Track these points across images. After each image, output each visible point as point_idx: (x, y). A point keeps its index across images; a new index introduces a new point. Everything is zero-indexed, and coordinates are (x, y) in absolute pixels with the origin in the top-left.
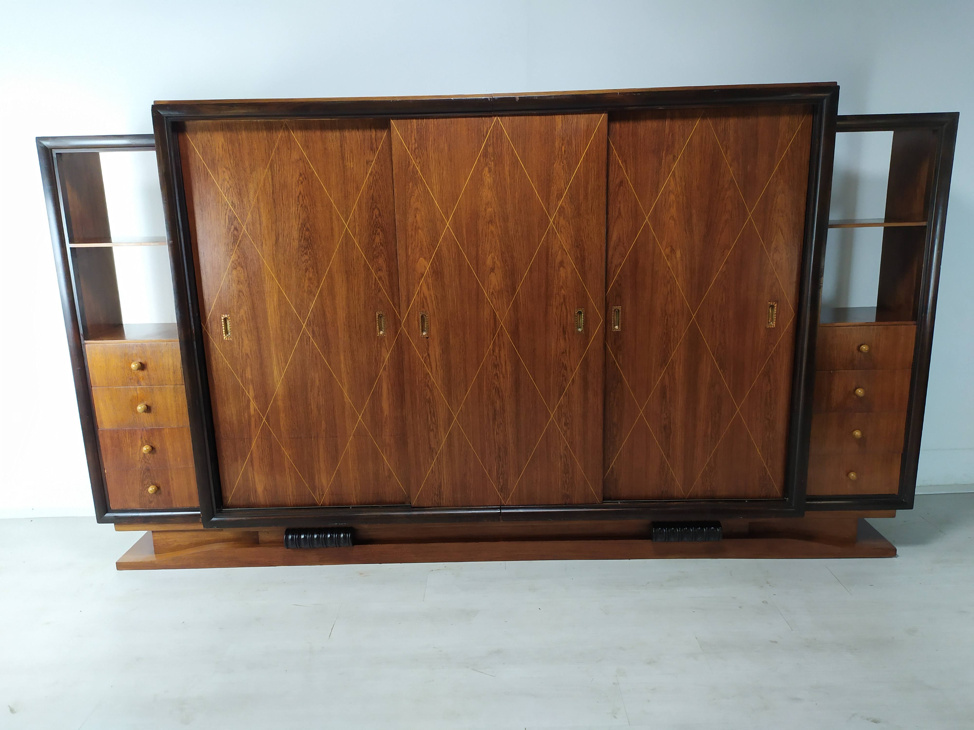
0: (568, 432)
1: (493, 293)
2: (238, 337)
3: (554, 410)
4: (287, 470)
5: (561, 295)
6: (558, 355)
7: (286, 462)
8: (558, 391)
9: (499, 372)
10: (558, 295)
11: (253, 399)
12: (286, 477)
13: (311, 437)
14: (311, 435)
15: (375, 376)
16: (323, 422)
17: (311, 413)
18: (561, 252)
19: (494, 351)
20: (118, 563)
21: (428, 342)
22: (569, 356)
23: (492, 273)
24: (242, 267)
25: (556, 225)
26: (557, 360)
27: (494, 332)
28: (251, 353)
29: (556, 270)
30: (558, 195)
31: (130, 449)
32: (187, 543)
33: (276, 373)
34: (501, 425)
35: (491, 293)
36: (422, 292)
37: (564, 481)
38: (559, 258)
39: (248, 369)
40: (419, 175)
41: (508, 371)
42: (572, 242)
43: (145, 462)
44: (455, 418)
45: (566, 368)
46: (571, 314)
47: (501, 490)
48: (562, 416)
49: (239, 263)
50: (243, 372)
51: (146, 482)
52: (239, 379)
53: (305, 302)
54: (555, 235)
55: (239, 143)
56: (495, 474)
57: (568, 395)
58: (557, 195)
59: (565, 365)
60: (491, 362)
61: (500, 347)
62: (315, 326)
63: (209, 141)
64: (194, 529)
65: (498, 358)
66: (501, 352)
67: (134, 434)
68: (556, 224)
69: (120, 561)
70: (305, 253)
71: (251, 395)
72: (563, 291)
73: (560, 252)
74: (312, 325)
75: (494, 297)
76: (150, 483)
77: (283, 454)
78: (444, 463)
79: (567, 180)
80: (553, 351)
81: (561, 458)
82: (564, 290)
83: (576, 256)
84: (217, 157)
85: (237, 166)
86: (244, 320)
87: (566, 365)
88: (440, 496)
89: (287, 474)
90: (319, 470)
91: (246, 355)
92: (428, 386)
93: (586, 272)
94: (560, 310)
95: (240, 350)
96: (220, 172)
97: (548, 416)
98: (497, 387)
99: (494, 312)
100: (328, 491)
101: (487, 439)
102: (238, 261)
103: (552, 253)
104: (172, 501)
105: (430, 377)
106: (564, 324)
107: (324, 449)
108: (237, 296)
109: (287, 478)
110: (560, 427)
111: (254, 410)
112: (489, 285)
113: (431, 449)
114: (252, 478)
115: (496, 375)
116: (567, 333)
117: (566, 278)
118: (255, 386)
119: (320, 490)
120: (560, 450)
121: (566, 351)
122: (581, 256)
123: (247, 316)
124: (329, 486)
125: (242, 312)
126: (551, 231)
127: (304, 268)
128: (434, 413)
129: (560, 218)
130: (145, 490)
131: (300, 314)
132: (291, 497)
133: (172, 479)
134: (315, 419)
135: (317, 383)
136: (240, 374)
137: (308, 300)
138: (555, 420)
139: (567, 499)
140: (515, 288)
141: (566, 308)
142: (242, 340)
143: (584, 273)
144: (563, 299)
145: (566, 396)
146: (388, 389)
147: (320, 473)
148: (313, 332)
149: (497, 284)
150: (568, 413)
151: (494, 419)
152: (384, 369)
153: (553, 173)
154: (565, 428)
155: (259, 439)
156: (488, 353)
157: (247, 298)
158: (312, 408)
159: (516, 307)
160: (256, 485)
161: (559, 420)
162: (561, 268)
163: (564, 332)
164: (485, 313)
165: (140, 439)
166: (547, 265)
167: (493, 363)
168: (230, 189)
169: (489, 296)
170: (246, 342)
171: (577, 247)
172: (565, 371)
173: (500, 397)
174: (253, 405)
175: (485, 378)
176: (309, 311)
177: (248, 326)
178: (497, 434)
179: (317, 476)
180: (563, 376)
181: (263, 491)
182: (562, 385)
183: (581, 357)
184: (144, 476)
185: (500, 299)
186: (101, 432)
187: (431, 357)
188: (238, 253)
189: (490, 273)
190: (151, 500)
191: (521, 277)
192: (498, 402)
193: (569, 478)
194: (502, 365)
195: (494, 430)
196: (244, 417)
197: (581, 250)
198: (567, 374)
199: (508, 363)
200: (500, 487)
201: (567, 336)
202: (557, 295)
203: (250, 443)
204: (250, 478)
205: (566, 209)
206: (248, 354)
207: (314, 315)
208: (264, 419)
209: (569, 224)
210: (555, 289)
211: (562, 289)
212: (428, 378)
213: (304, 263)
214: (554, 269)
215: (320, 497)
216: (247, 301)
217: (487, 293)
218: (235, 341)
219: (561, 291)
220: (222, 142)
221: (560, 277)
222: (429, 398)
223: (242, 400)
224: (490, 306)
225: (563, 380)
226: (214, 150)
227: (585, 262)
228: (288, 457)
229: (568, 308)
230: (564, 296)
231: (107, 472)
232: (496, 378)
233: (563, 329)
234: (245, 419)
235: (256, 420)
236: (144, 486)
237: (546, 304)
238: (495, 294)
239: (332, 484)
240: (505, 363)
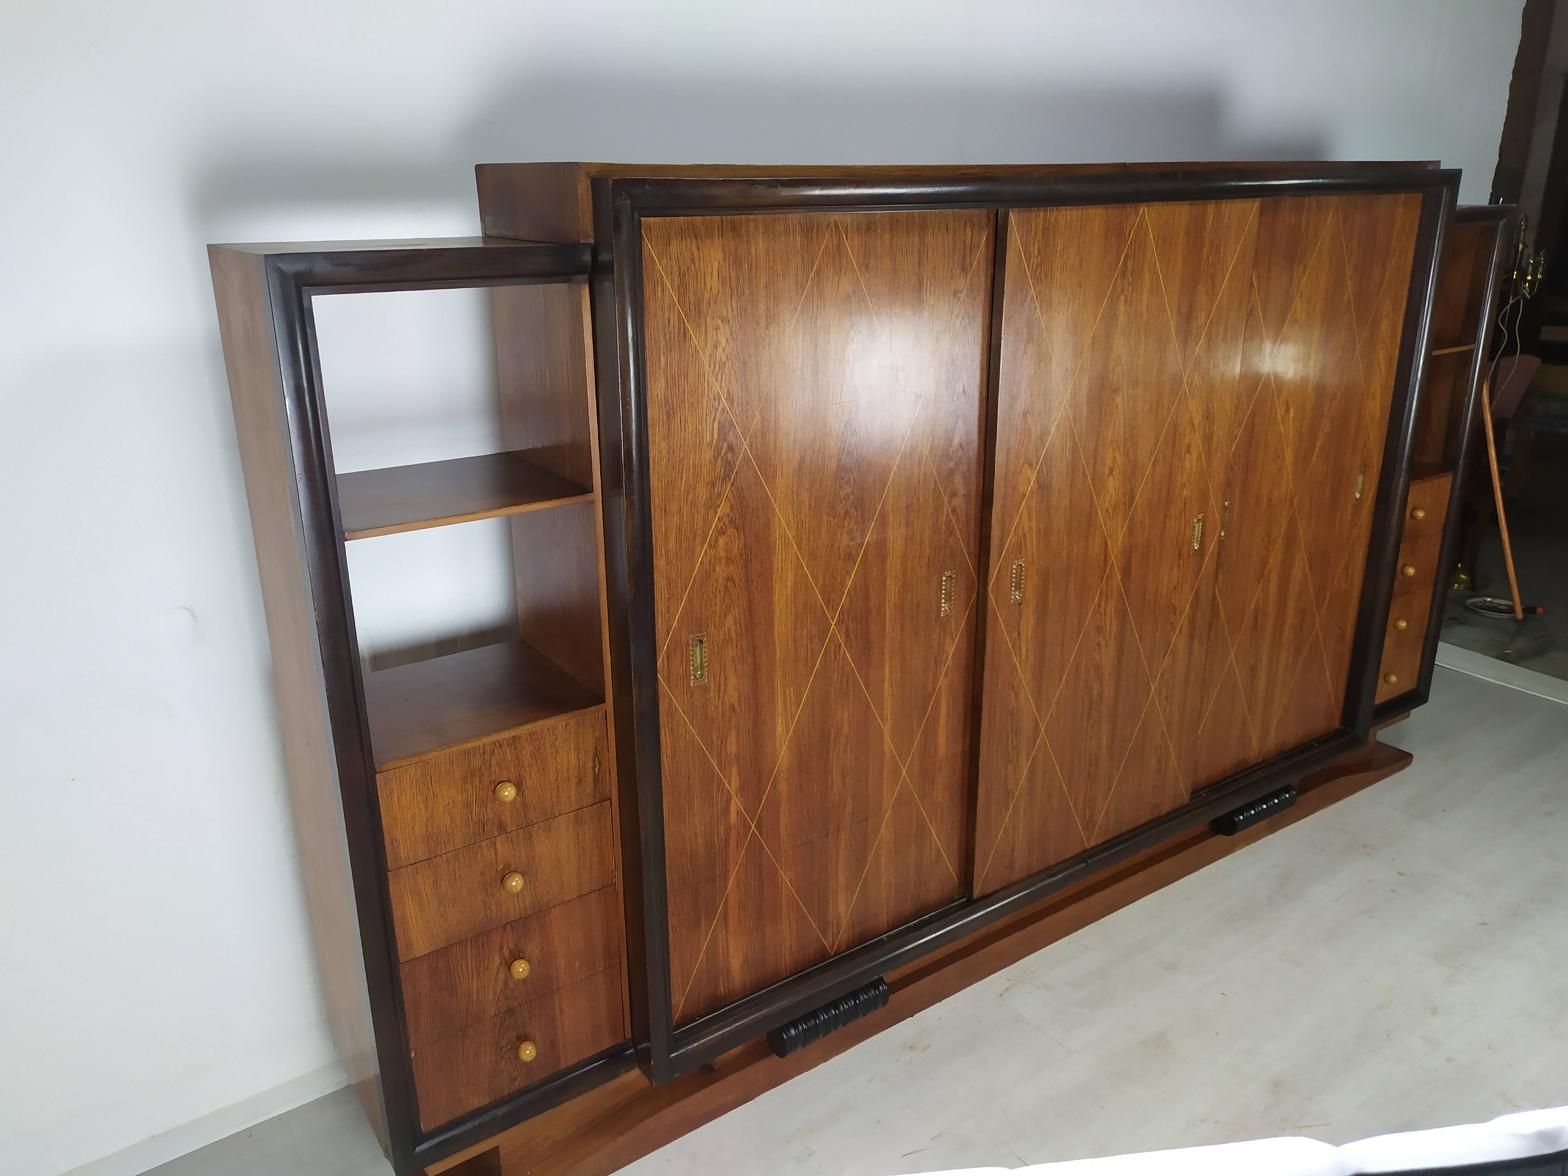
1: (1107, 512)
2: (718, 674)
4: (785, 912)
5: (1183, 498)
6: (1169, 594)
7: (784, 896)
8: (1163, 649)
9: (1102, 637)
10: (1180, 498)
11: (737, 793)
12: (782, 923)
13: (828, 834)
14: (829, 830)
15: (931, 690)
16: (849, 800)
17: (832, 788)
18: (1190, 428)
19: (1099, 605)
21: (1020, 612)
22: (1181, 590)
23: (1110, 477)
24: (736, 528)
25: (1188, 387)
26: (1167, 601)
27: (1103, 574)
28: (739, 701)
29: (1182, 459)
30: (1196, 337)
31: (475, 982)
33: (779, 728)
35: (1105, 511)
36: (1021, 525)
37: (1155, 784)
38: (1186, 440)
39: (733, 733)
40: (1037, 315)
41: (1113, 635)
42: (1203, 411)
43: (506, 998)
44: (1043, 731)
45: (1176, 611)
46: (1189, 526)
47: (1087, 826)
48: (1163, 686)
49: (731, 522)
50: (722, 743)
51: (506, 1042)
52: (713, 759)
53: (839, 578)
54: (1187, 402)
55: (750, 262)
56: (1081, 804)
57: (1173, 653)
59: (1174, 606)
61: (1107, 596)
62: (851, 620)
63: (693, 260)
65: (1103, 616)
66: (1107, 605)
67: (486, 944)
68: (1189, 384)
70: (846, 481)
71: (732, 785)
72: (1185, 492)
73: (1188, 429)
74: (846, 620)
75: (1108, 517)
77: (780, 883)
78: (1022, 812)
79: (1208, 312)
80: (1164, 588)
81: (1156, 751)
83: (1204, 433)
84: (706, 296)
85: (743, 314)
86: (731, 638)
88: (1011, 867)
89: (784, 918)
90: (836, 890)
91: (730, 707)
92: (1013, 687)
93: (1211, 454)
94: (1179, 521)
95: (721, 700)
96: (710, 328)
97: (1148, 692)
98: (1097, 663)
99: (1106, 542)
100: (847, 921)
102: (730, 517)
103: (1180, 430)
104: (558, 1058)
105: (1017, 671)
106: (1180, 543)
107: (846, 848)
108: (722, 590)
109: (784, 925)
110: (1160, 704)
111: (738, 813)
112: (1105, 498)
113: (1006, 794)
114: (723, 949)
115: (1098, 643)
116: (1182, 556)
117: (1191, 470)
118: (741, 766)
119: (835, 925)
120: (1156, 739)
121: (1178, 584)
122: (1210, 432)
123: (738, 626)
124: (849, 912)
125: (730, 621)
126: (1183, 397)
127: (842, 512)
128: (1016, 731)
129: (1195, 375)
130: (502, 1058)
131: (827, 603)
132: (787, 957)
133: (561, 1011)
134: (836, 799)
135: (846, 729)
136: (717, 750)
137: (843, 574)
138: (1156, 694)
139: (1155, 813)
140: (1134, 496)
142: (726, 678)
143: (1209, 459)
144: (1183, 505)
145: (1171, 655)
146: (948, 708)
147: (836, 895)
148: (847, 634)
149: (1114, 494)
150: (1171, 680)
151: (1089, 716)
152: (946, 673)
153: (1194, 301)
154: (1165, 704)
155: (741, 868)
156: (1092, 612)
157: (739, 591)
158: (834, 778)
159: (1131, 527)
160: (731, 958)
161: (1160, 694)
162: (1187, 455)
163: (1179, 555)
164: (1095, 543)
165: (498, 953)
166: (1173, 452)
167: (1096, 626)
168: (727, 364)
169: (1103, 517)
170: (732, 681)
171: (1207, 418)
172: (1175, 616)
173: (1099, 678)
174: (736, 804)
175: (1086, 654)
176: (844, 594)
177: (739, 647)
178: (1089, 741)
179: (831, 902)
180: (1171, 625)
181: (741, 967)
182: (1168, 640)
183: (1193, 588)
184: (502, 1029)
185: (1114, 518)
186: (407, 969)
187: (1021, 636)
188: (731, 499)
189: (1108, 478)
191: (1141, 479)
192: (1096, 687)
193: (1161, 778)
194: (1106, 626)
196: (718, 834)
197: (1210, 424)
198: (1175, 622)
199: (1114, 620)
201: (1181, 561)
202: (1178, 499)
203: (726, 882)
204: (721, 950)
205: (1202, 359)
206: (733, 705)
207: (851, 601)
208: (753, 826)
209: (1203, 383)
210: (1177, 490)
211: (1185, 489)
212: (1014, 673)
213: (843, 502)
214: (1180, 459)
215: (833, 939)
216: (741, 597)
217: (1101, 511)
218: (712, 684)
219: (1183, 491)
220: (719, 262)
221: (1185, 469)
222: (1013, 708)
223: (717, 801)
224: (1102, 531)
225: (1170, 632)
226: (703, 281)
227: (1212, 441)
228: (789, 885)
229: (1187, 517)
230: (1185, 498)
231: (415, 1054)
232: (1098, 648)
233: (1179, 551)
234: (720, 838)
235: (738, 832)
236: (501, 1051)
237: (1166, 516)
238: (1110, 511)
239: (853, 907)
240: (1111, 622)
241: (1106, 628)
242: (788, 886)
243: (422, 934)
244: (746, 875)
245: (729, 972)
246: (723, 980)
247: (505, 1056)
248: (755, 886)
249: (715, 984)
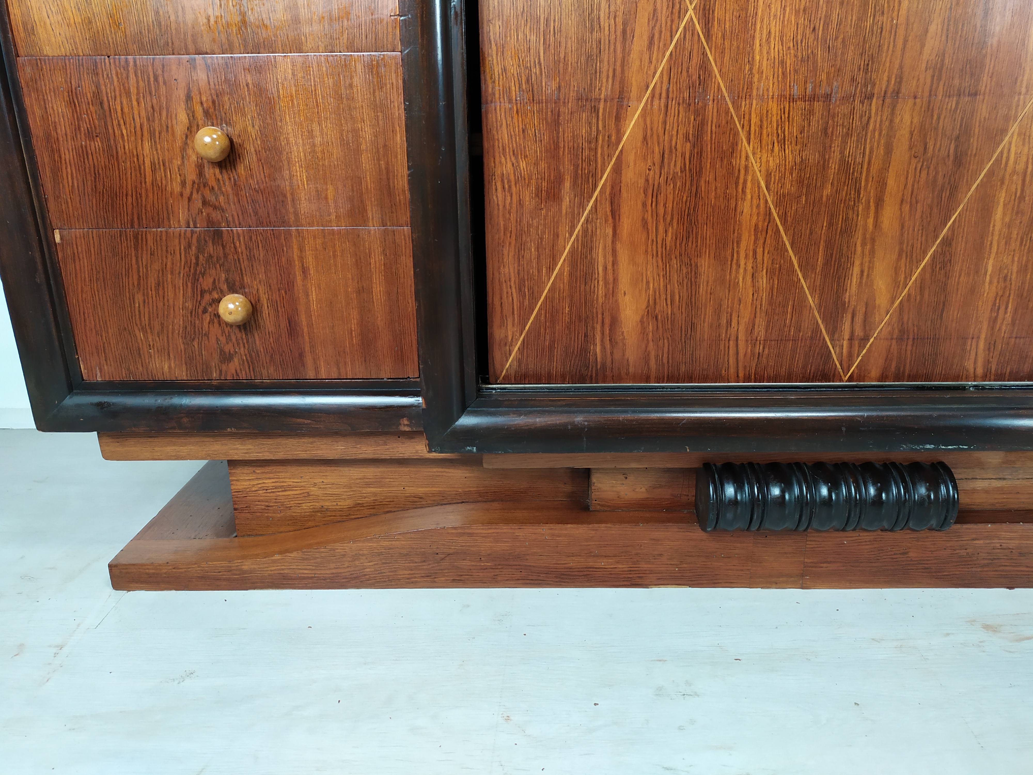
4: (747, 241)
7: (747, 204)
12: (738, 266)
13: (870, 97)
14: (874, 85)
20: (116, 566)
31: (147, 145)
32: (345, 503)
43: (204, 203)
51: (207, 283)
64: (376, 456)
67: (160, 79)
69: (123, 561)
76: (225, 287)
77: (742, 172)
89: (742, 255)
90: (873, 240)
100: (888, 323)
104: (301, 356)
107: (910, 148)
109: (742, 271)
114: (605, 268)
119: (859, 318)
124: (898, 302)
130: (205, 311)
132: (741, 344)
133: (305, 271)
147: (872, 252)
155: (656, 102)
160: (620, 296)
165: (183, 106)
179: (857, 263)
181: (642, 322)
184: (201, 257)
186: (28, 70)
190: (227, 351)
203: (619, 119)
204: (601, 269)
215: (851, 346)
228: (763, 184)
231: (61, 238)
234: (612, 9)
235: (655, 10)
236: (202, 296)
239: (909, 295)
242: (759, 187)
243: (49, 12)
244: (665, 123)
245: (615, 321)
246: (603, 334)
247: (210, 310)
248: (683, 155)
249: (586, 336)
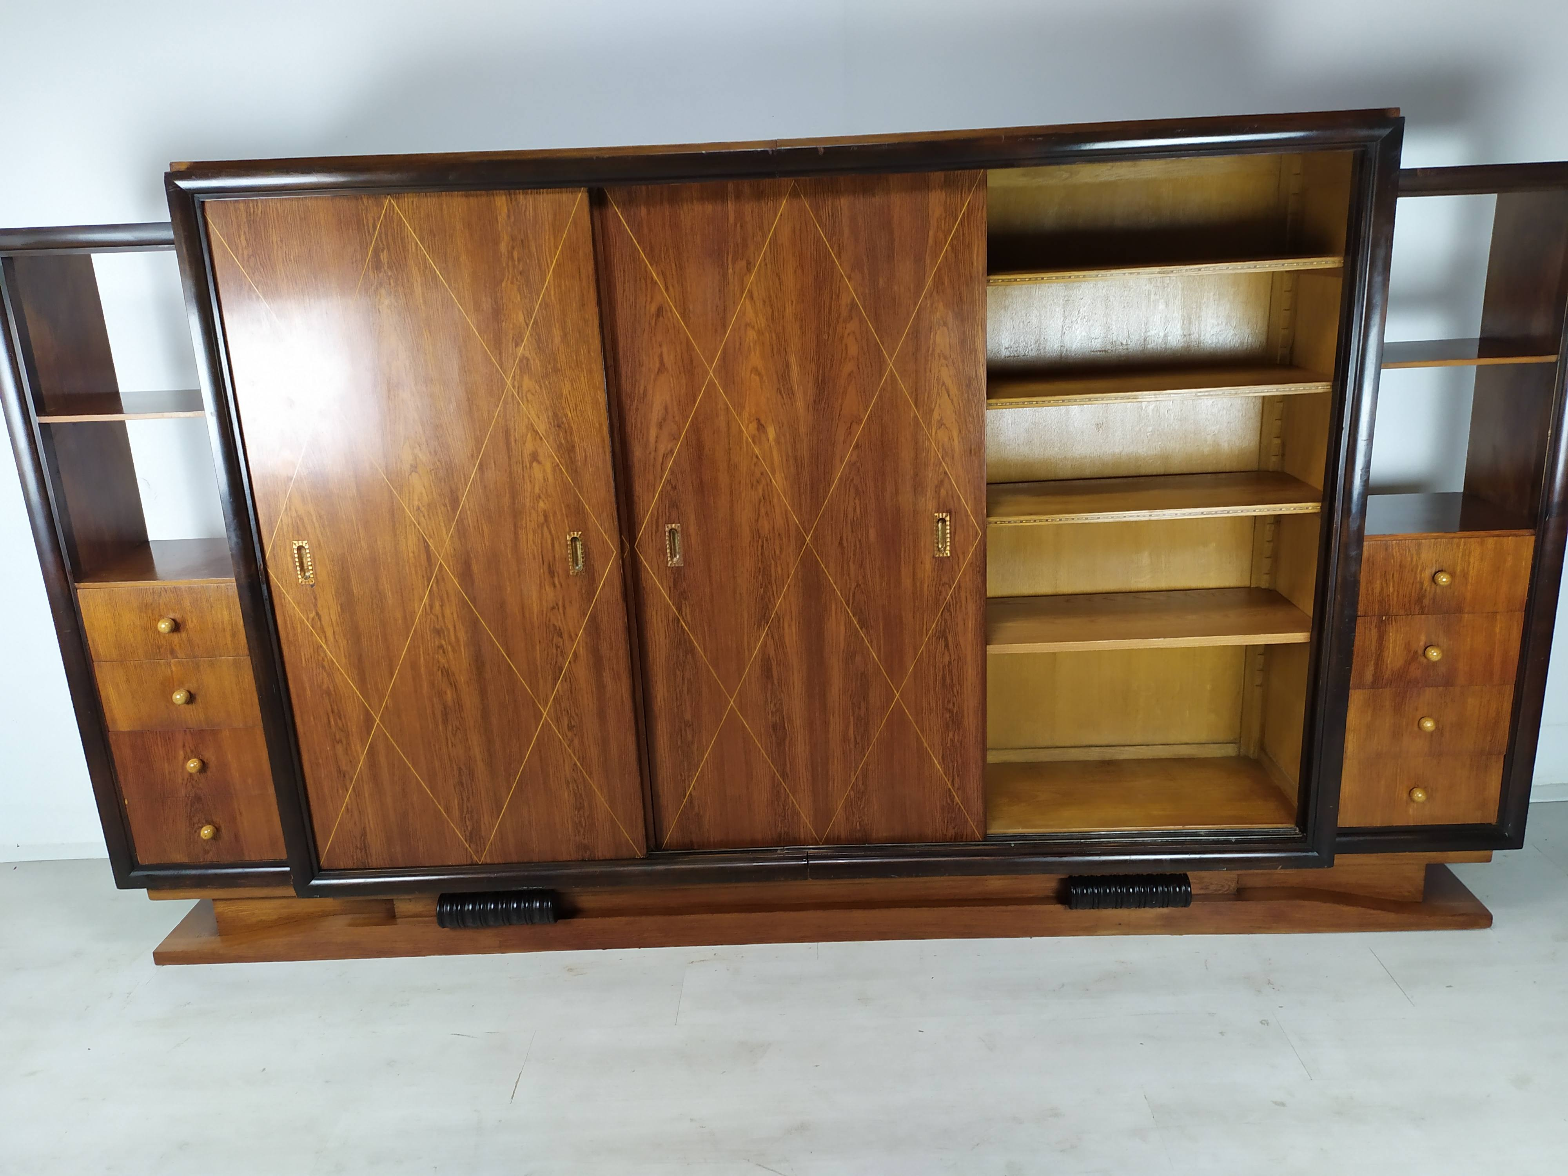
0: (576, 741)
1: (419, 508)
3: (547, 703)
5: (539, 510)
6: (545, 612)
8: (551, 673)
9: (445, 641)
10: (534, 509)
18: (531, 435)
19: (431, 607)
21: (314, 594)
22: (564, 613)
23: (413, 474)
25: (517, 390)
26: (544, 620)
27: (429, 574)
29: (526, 467)
30: (515, 337)
34: (458, 731)
35: (415, 508)
37: (577, 822)
38: (529, 447)
41: (461, 640)
42: (548, 418)
44: (377, 721)
45: (561, 634)
46: (560, 543)
47: (470, 839)
48: (562, 713)
54: (518, 407)
56: (456, 813)
57: (568, 680)
58: (513, 338)
59: (558, 628)
60: (430, 626)
61: (442, 600)
65: (440, 618)
66: (444, 608)
68: (517, 387)
72: (541, 504)
73: (529, 435)
75: (421, 515)
78: (367, 795)
79: (528, 311)
80: (535, 605)
81: (568, 783)
82: (544, 501)
83: (558, 442)
87: (560, 629)
88: (366, 850)
92: (323, 666)
93: (578, 470)
94: (540, 535)
97: (538, 715)
98: (444, 667)
99: (425, 541)
101: (436, 754)
103: (515, 436)
105: (324, 651)
106: (549, 560)
110: (561, 732)
112: (411, 494)
113: (340, 772)
115: (441, 646)
116: (556, 574)
117: (545, 479)
120: (565, 771)
121: (557, 604)
122: (567, 441)
126: (510, 400)
128: (339, 712)
129: (523, 377)
138: (552, 720)
139: (586, 852)
140: (458, 497)
141: (550, 532)
143: (574, 472)
144: (543, 518)
145: (566, 681)
149: (424, 493)
150: (572, 709)
151: (445, 721)
153: (502, 298)
154: (569, 734)
156: (423, 611)
159: (462, 533)
161: (558, 720)
162: (535, 464)
163: (552, 573)
164: (410, 543)
166: (509, 458)
167: (432, 627)
169: (412, 513)
171: (559, 426)
172: (560, 638)
173: (451, 684)
175: (421, 653)
178: (452, 746)
180: (557, 647)
182: (556, 662)
183: (585, 615)
185: (432, 517)
187: (322, 618)
189: (411, 474)
191: (465, 479)
192: (449, 692)
193: (584, 816)
194: (448, 630)
195: (447, 739)
197: (566, 432)
198: (563, 645)
199: (459, 626)
200: (468, 833)
201: (556, 580)
202: (532, 511)
205: (532, 361)
209: (541, 387)
210: (528, 501)
211: (541, 501)
212: (322, 654)
214: (523, 466)
217: (409, 507)
219: (538, 502)
221: (535, 478)
222: (328, 687)
224: (416, 530)
225: (557, 655)
227: (575, 453)
229: (553, 532)
230: (545, 511)
232: (441, 651)
233: (549, 566)
237: (515, 526)
238: (423, 509)
240: (455, 628)
241: (449, 632)
